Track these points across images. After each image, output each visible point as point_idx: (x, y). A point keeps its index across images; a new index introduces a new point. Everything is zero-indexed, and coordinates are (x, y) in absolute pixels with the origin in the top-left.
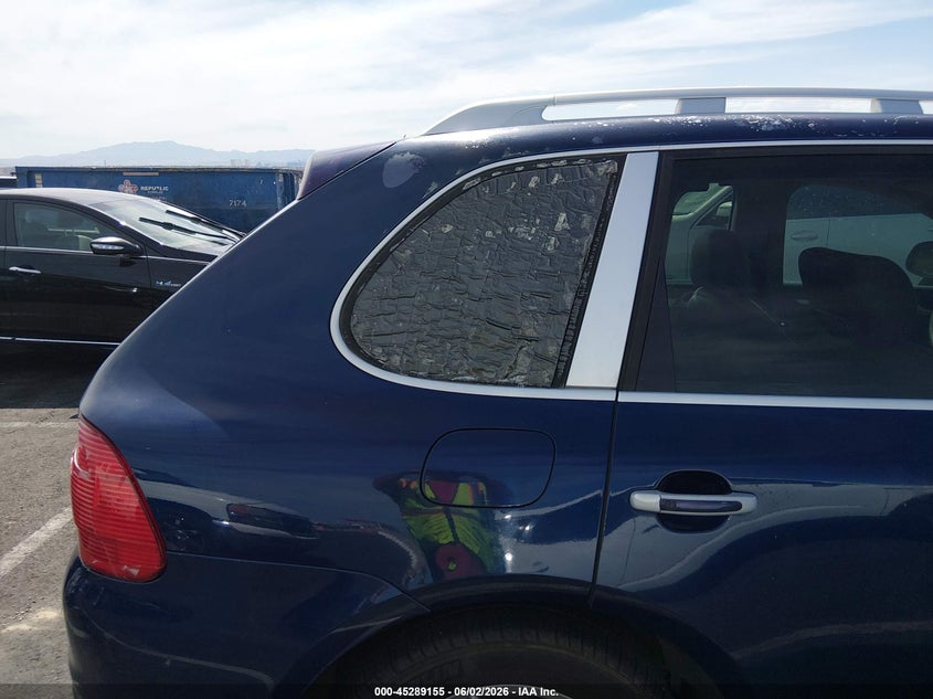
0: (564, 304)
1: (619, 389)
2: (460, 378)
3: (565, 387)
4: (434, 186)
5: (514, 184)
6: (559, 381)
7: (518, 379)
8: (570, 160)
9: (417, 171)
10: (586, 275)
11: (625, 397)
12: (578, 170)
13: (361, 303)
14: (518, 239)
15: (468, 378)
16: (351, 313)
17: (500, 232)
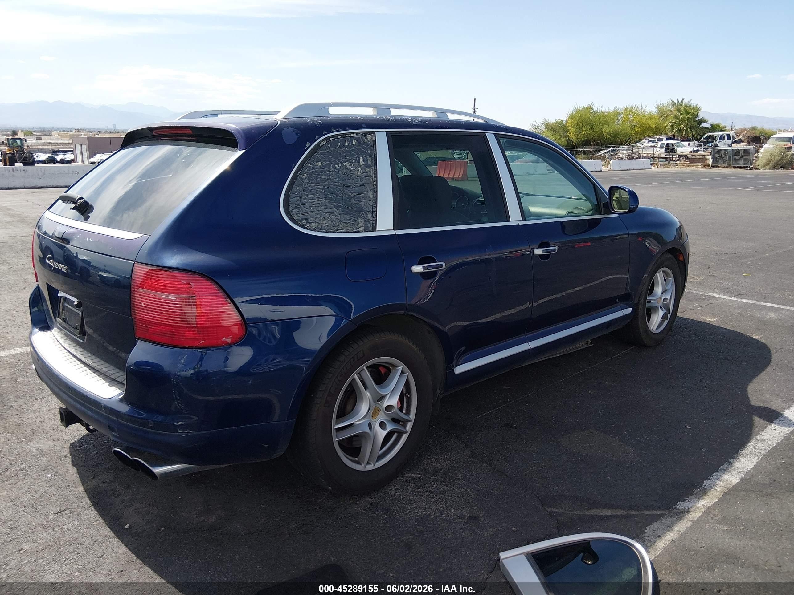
0: (369, 197)
1: (394, 229)
2: (339, 231)
3: (376, 231)
4: (308, 144)
5: (339, 143)
6: (374, 229)
7: (360, 229)
8: (357, 133)
9: (298, 136)
10: (375, 183)
11: (399, 232)
12: (360, 138)
13: (291, 200)
14: (347, 169)
15: (342, 231)
16: (288, 205)
17: (340, 165)
